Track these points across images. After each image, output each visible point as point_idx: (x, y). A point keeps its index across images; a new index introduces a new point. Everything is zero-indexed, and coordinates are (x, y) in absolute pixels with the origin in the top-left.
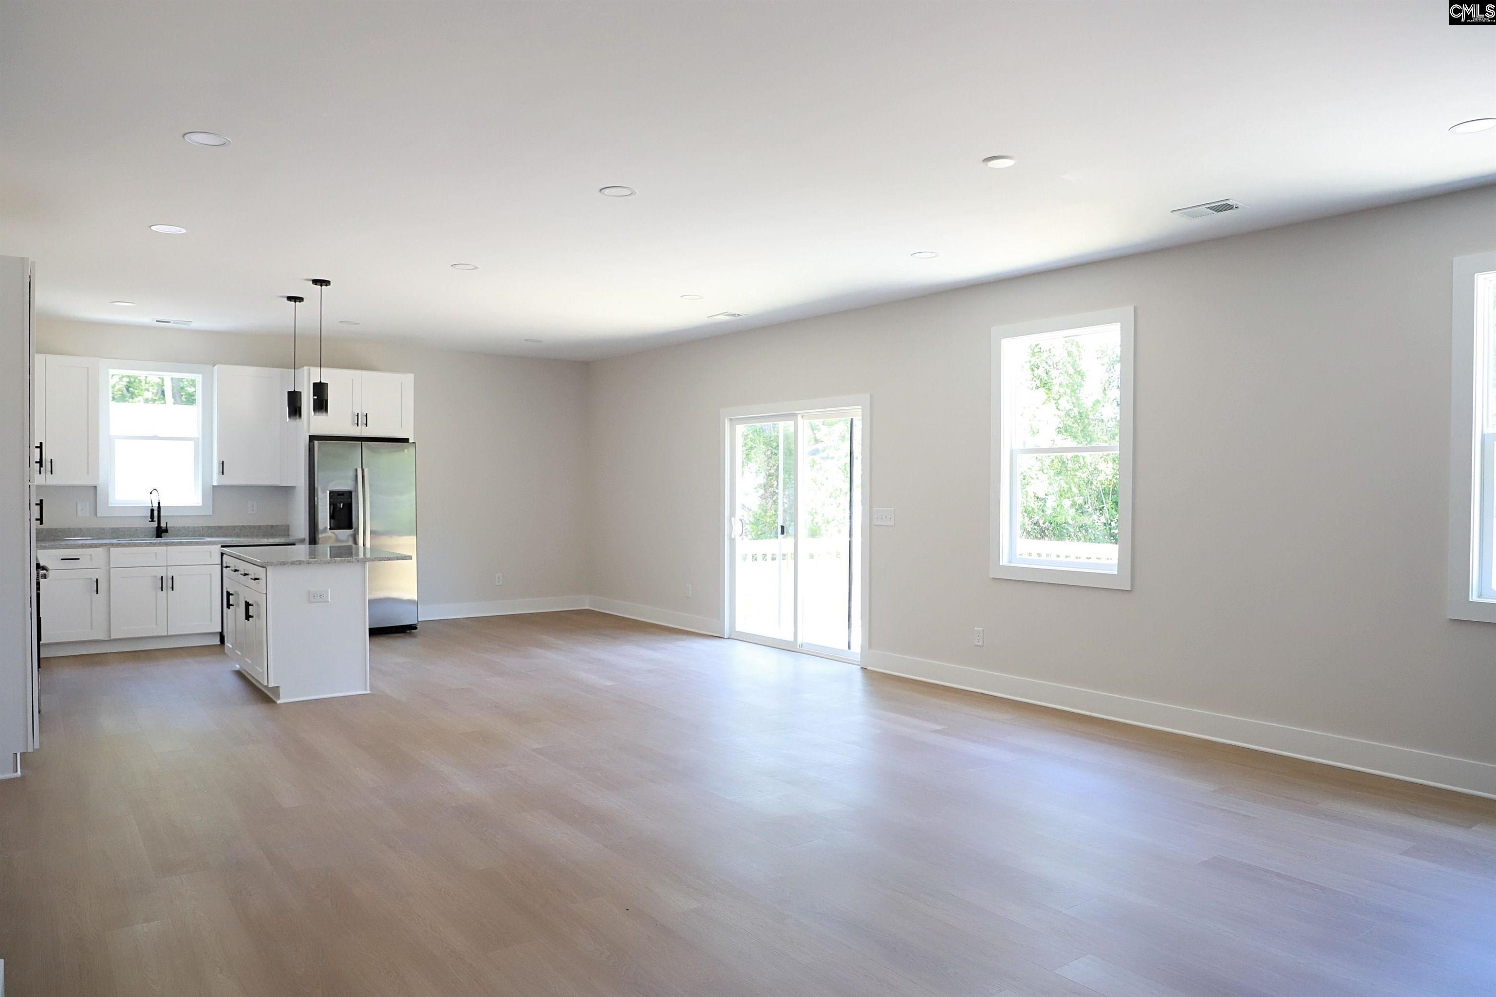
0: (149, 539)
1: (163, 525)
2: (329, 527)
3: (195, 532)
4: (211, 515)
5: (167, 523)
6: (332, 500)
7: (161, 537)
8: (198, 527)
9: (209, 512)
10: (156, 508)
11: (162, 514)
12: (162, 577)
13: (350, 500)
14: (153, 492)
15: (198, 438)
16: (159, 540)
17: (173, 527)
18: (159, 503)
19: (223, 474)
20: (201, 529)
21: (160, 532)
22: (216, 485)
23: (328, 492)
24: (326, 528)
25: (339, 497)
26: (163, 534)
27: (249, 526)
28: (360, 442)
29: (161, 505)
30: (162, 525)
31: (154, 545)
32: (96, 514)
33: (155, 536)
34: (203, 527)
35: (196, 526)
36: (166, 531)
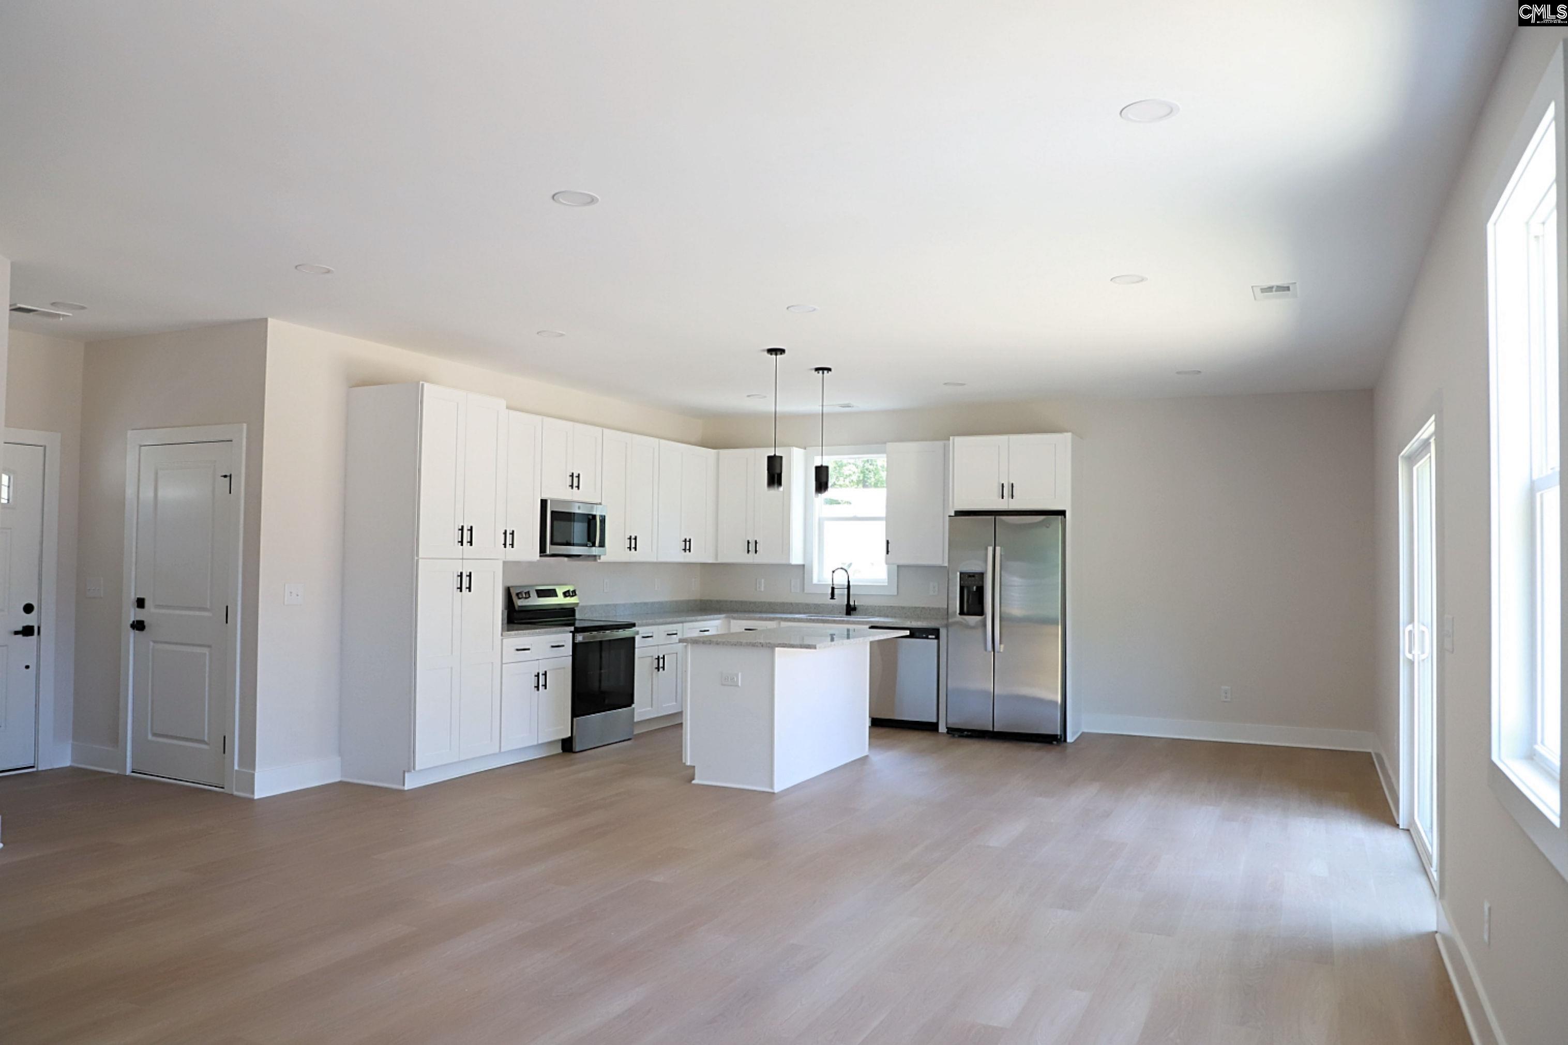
0: (841, 616)
2: (958, 611)
3: (880, 611)
4: (895, 596)
5: (855, 601)
6: (962, 582)
7: (850, 615)
8: (883, 607)
9: (894, 591)
10: (844, 587)
11: (851, 592)
13: (981, 583)
16: (847, 618)
17: (863, 605)
18: (849, 581)
19: (889, 553)
20: (886, 609)
21: (850, 610)
23: (958, 574)
24: (956, 612)
25: (970, 578)
26: (852, 612)
27: (929, 608)
28: (993, 517)
29: (851, 584)
30: (851, 603)
31: (842, 622)
32: (803, 589)
33: (845, 614)
34: (887, 607)
35: (882, 605)
36: (854, 609)
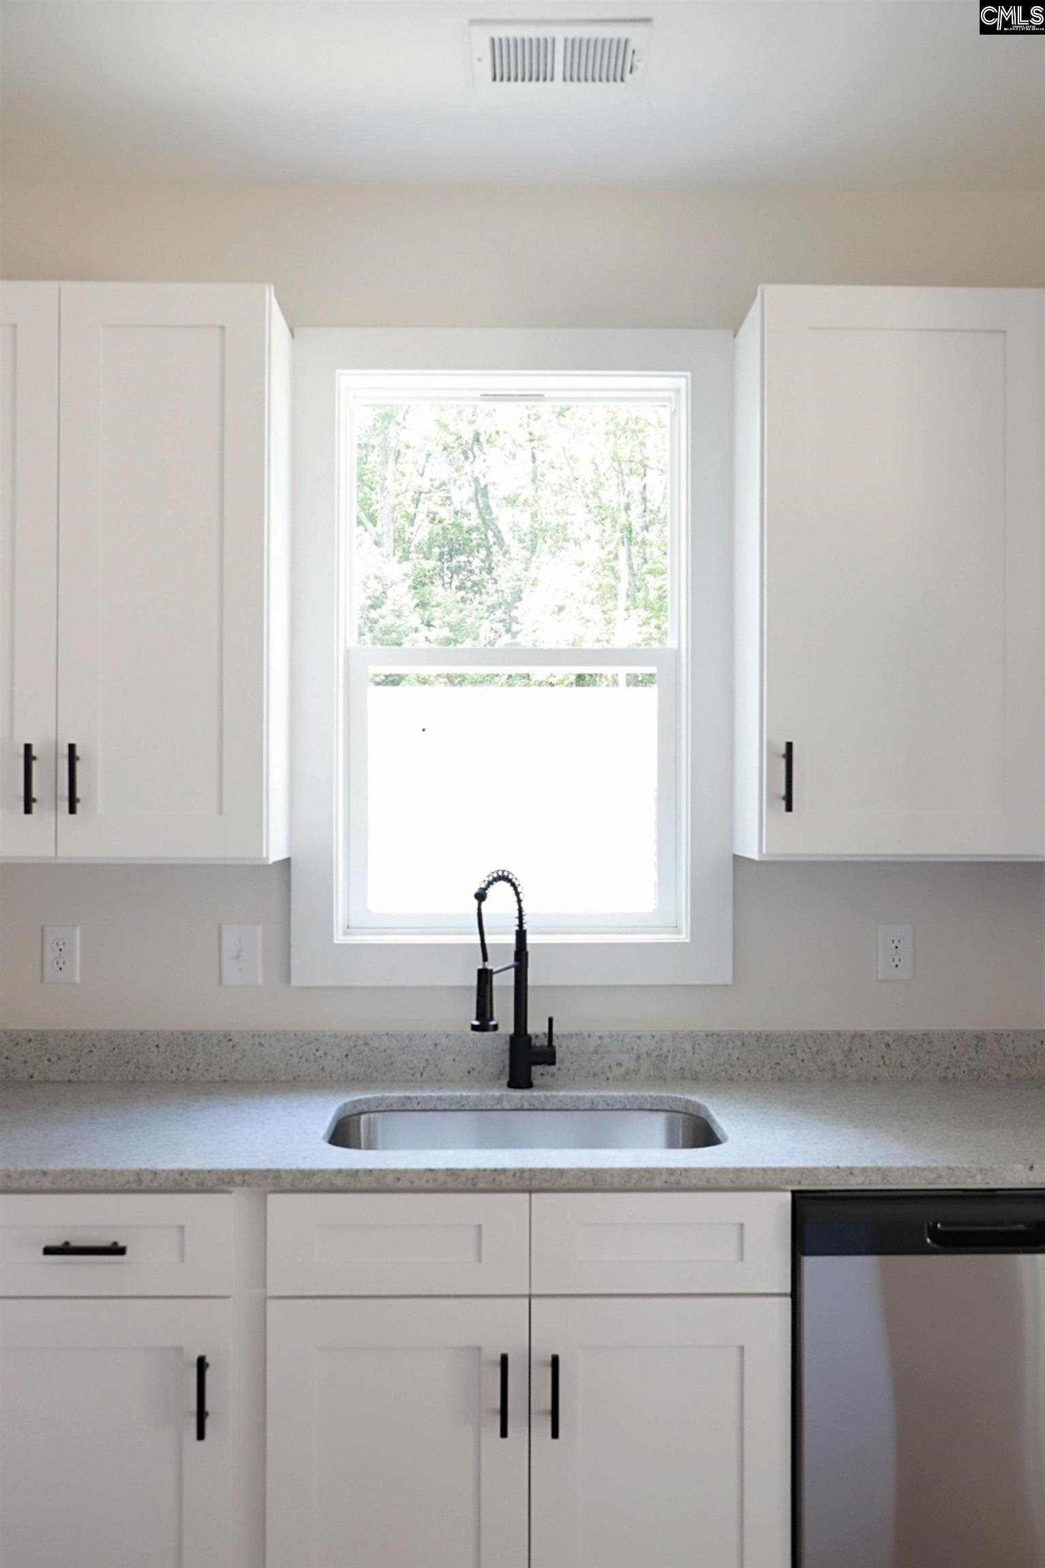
1: (536, 1027)
3: (663, 1058)
4: (726, 986)
5: (551, 1020)
7: (529, 1085)
8: (675, 1035)
9: (718, 971)
10: (502, 962)
11: (532, 979)
12: (504, 1359)
14: (490, 892)
15: (677, 653)
16: (520, 1094)
17: (578, 1039)
18: (521, 935)
19: (789, 808)
20: (689, 1048)
21: (523, 1058)
22: (754, 855)
26: (537, 1070)
29: (528, 940)
30: (531, 1029)
31: (501, 1116)
33: (505, 1080)
34: (692, 1036)
36: (548, 1056)
